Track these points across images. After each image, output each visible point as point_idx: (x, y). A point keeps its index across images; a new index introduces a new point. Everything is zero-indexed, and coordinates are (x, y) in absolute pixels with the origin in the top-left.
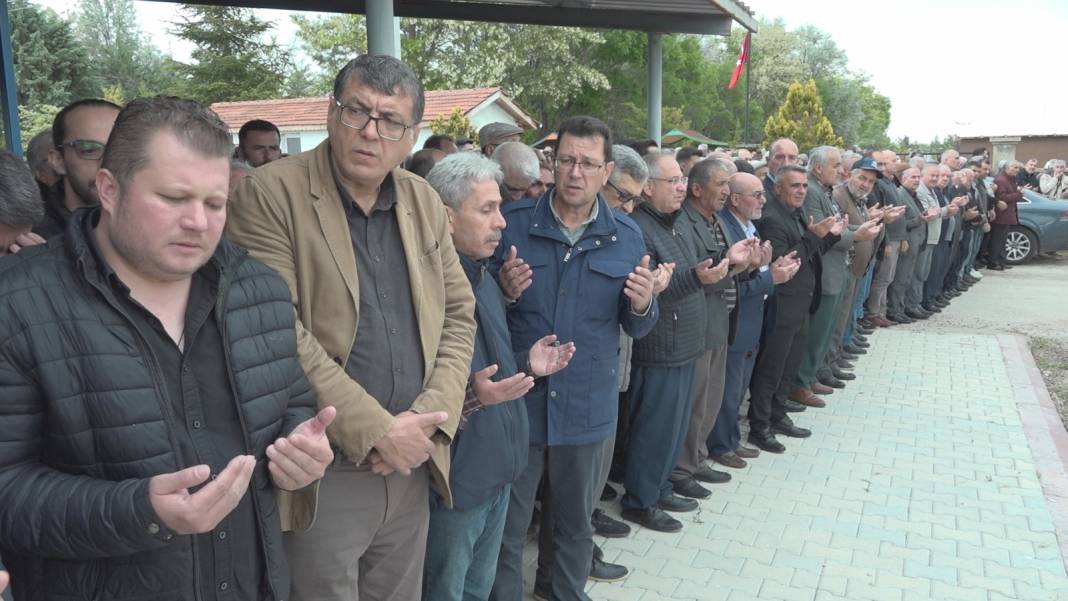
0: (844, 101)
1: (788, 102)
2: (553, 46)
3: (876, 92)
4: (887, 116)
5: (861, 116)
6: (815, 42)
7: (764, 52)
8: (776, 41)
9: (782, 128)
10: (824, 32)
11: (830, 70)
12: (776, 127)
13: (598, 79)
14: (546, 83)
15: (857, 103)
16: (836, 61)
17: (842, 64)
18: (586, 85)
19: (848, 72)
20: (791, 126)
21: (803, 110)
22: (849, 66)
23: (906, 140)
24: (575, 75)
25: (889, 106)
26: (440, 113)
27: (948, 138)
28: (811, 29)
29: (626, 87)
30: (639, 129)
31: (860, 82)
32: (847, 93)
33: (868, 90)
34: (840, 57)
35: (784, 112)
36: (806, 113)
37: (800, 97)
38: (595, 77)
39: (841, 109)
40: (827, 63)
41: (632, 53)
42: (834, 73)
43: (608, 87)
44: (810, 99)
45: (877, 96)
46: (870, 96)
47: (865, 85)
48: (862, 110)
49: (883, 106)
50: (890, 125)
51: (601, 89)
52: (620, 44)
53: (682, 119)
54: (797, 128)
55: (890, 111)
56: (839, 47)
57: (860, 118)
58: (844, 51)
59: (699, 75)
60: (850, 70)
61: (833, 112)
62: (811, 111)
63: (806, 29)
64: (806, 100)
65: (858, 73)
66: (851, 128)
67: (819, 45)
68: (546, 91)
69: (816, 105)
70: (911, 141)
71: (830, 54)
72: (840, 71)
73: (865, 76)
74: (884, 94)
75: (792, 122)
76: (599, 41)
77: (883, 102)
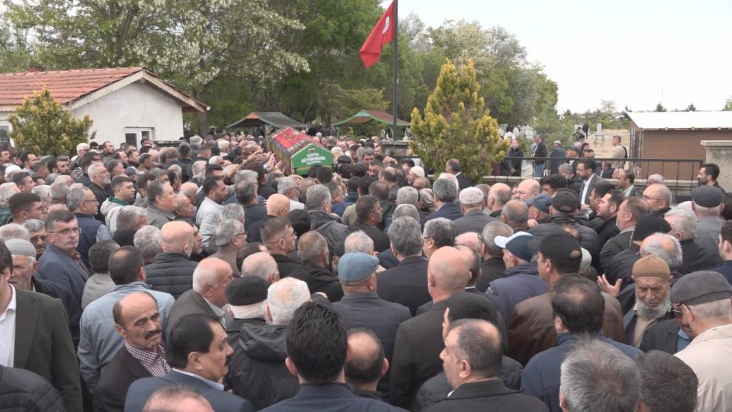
0: (525, 84)
1: (438, 88)
2: (253, 31)
3: (548, 78)
4: (556, 96)
5: (537, 97)
6: (503, 40)
7: (462, 45)
8: (471, 37)
9: (428, 125)
10: (510, 33)
11: (513, 61)
12: (421, 123)
13: (301, 63)
14: (251, 66)
15: (534, 87)
16: (519, 54)
17: (523, 57)
18: (289, 68)
19: (527, 63)
20: (439, 123)
21: (459, 99)
22: (528, 59)
23: (568, 111)
24: (278, 59)
25: (557, 89)
26: (26, 97)
27: (596, 111)
28: (500, 31)
29: (334, 71)
30: (342, 108)
31: (536, 70)
32: (527, 79)
33: (542, 77)
34: (521, 52)
35: (433, 103)
36: (462, 104)
37: (453, 82)
38: (296, 60)
39: (523, 91)
40: (513, 56)
41: (334, 39)
42: (517, 63)
43: (308, 70)
44: (466, 85)
45: (548, 81)
46: (544, 81)
47: (540, 73)
48: (538, 92)
49: (552, 88)
50: (558, 102)
51: (303, 72)
52: (322, 30)
53: (382, 99)
54: (448, 126)
55: (558, 92)
56: (521, 45)
57: (536, 98)
58: (524, 48)
59: (404, 61)
60: (529, 62)
61: (516, 93)
62: (468, 102)
63: (497, 30)
64: (463, 86)
65: (535, 64)
66: (530, 105)
67: (507, 41)
68: (251, 72)
69: (475, 93)
70: (572, 112)
71: (514, 49)
72: (521, 62)
73: (540, 66)
74: (553, 80)
75: (441, 117)
76: (298, 27)
77: (552, 86)
